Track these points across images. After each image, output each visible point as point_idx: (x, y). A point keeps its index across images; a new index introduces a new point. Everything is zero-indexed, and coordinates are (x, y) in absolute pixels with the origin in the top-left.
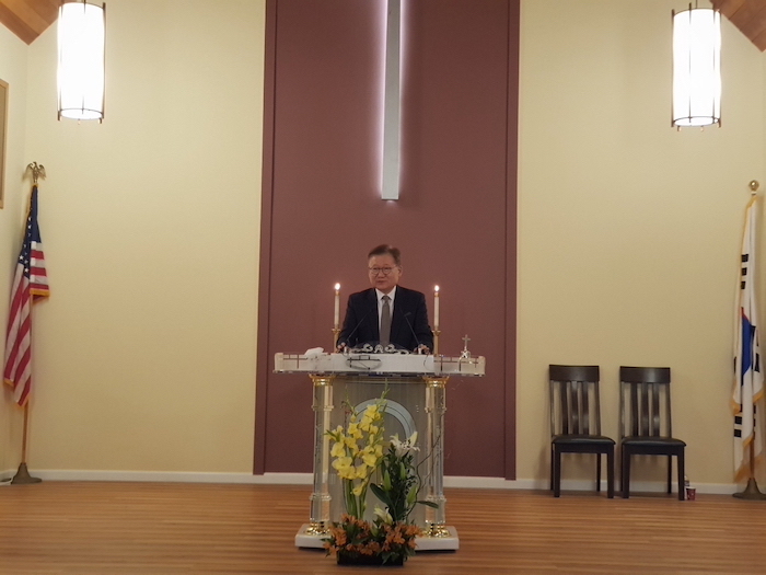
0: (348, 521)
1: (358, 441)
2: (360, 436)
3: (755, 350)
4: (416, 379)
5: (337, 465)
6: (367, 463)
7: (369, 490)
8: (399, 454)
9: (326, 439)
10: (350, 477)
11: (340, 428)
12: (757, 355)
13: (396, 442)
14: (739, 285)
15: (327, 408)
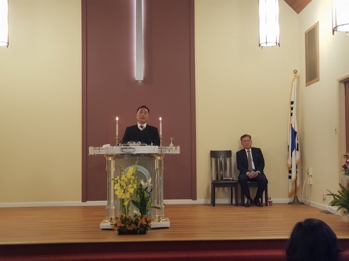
0: (122, 216)
1: (126, 183)
2: (127, 180)
3: (297, 142)
4: (151, 156)
5: (117, 193)
6: (130, 192)
7: (131, 203)
8: (144, 187)
9: (112, 182)
10: (123, 198)
11: (118, 177)
12: (298, 144)
13: (142, 183)
14: (290, 114)
15: (113, 170)
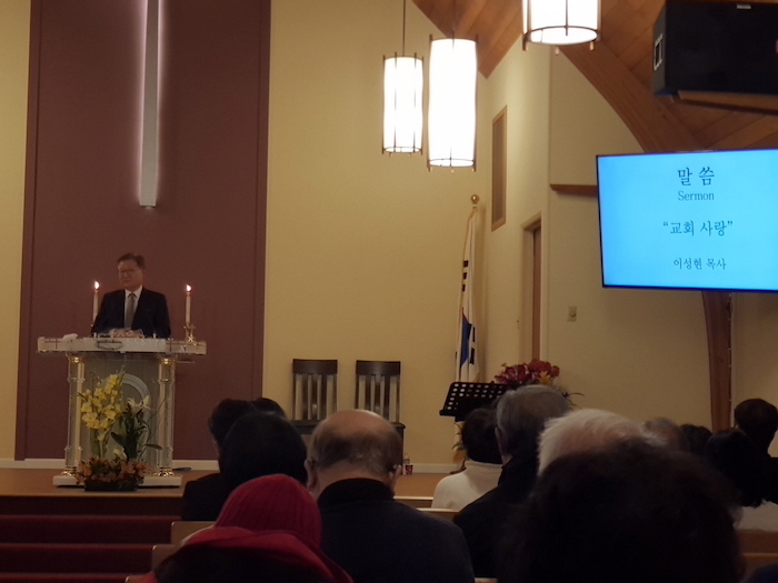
0: (93, 460)
1: (102, 402)
2: (104, 397)
4: (151, 358)
5: (86, 418)
6: (109, 417)
7: (111, 439)
8: (135, 411)
9: (79, 399)
10: (95, 428)
11: (88, 391)
12: (473, 350)
13: (132, 403)
14: (461, 287)
15: (80, 379)
